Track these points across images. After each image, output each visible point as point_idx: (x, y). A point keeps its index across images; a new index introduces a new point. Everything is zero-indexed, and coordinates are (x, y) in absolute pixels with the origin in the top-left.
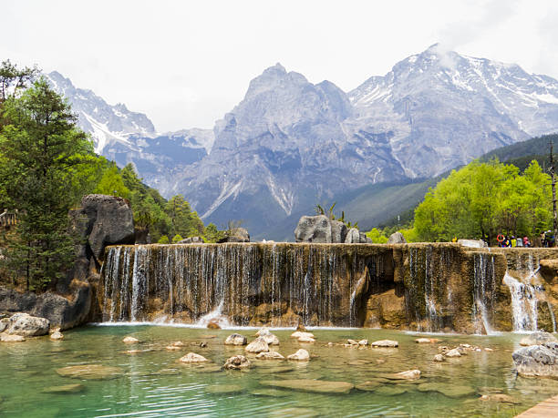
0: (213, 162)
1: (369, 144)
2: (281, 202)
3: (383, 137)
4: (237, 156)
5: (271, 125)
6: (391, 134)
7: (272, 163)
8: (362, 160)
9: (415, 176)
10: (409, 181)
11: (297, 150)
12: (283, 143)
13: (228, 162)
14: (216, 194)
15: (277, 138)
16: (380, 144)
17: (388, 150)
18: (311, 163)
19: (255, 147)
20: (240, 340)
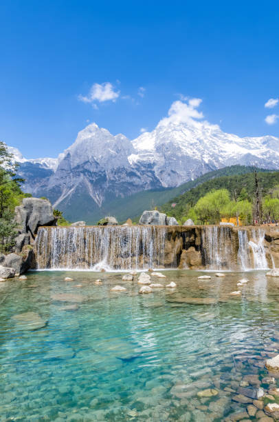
0: (58, 177)
1: (143, 169)
2: (96, 200)
3: (150, 166)
4: (71, 174)
5: (90, 157)
6: (154, 164)
7: (91, 178)
8: (139, 178)
9: (167, 186)
10: (163, 189)
11: (104, 171)
12: (97, 167)
13: (66, 177)
14: (59, 195)
15: (94, 165)
16: (149, 169)
17: (153, 173)
18: (112, 179)
19: (81, 170)
20: (131, 278)
